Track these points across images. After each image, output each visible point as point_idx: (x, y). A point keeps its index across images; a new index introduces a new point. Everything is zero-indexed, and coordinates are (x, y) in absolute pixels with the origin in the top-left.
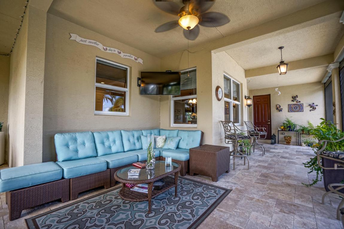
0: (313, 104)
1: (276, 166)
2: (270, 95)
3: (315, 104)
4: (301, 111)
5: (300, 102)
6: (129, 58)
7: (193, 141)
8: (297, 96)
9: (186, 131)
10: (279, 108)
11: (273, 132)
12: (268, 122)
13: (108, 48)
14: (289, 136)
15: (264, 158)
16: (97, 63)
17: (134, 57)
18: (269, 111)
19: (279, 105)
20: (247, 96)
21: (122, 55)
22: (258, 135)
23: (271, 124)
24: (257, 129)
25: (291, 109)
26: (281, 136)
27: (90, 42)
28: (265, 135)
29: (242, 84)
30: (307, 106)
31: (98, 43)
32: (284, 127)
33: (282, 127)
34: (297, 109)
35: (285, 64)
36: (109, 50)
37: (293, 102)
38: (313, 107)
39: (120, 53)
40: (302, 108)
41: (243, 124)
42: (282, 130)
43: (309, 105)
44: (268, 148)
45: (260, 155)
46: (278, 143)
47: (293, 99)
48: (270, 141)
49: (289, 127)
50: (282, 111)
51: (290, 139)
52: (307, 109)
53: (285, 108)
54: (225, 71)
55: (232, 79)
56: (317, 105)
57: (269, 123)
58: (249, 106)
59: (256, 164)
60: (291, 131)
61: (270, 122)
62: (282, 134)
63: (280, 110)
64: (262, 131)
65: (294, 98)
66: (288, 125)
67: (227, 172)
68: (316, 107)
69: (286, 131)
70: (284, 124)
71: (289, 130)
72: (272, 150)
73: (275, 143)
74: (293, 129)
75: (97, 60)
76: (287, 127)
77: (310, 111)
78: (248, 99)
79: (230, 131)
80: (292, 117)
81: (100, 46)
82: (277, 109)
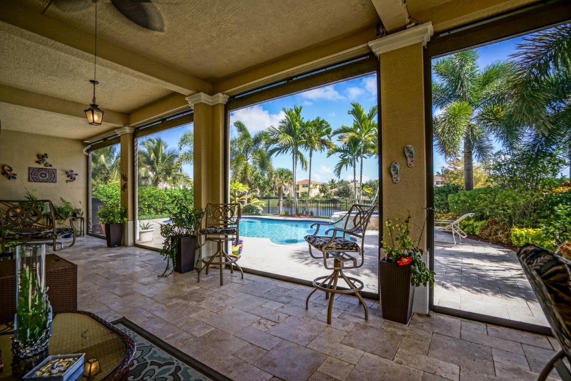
3: (74, 172)
4: (52, 182)
5: (51, 166)
8: (46, 155)
10: (8, 173)
19: (8, 166)
25: (34, 175)
30: (63, 174)
34: (45, 176)
37: (37, 164)
38: (71, 177)
40: (55, 177)
43: (66, 173)
47: (38, 160)
50: (14, 178)
52: (61, 178)
53: (22, 175)
56: (77, 174)
68: (76, 177)
77: (67, 182)
80: (35, 191)
82: (3, 174)
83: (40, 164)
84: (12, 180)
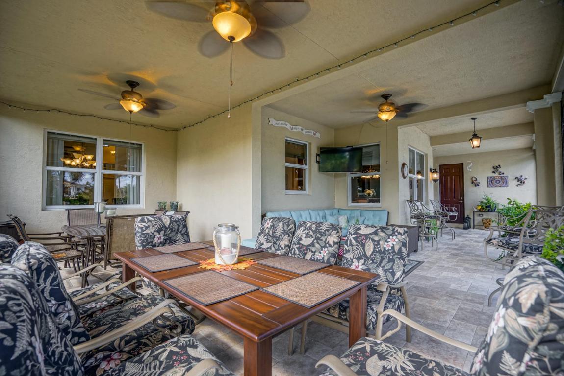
0: (521, 176)
1: (468, 248)
2: (462, 164)
3: (524, 177)
4: (504, 186)
5: (503, 174)
6: (309, 133)
7: (379, 221)
8: (499, 166)
9: (370, 210)
10: (475, 182)
11: (468, 213)
12: (461, 200)
13: (294, 127)
14: (488, 219)
15: (454, 242)
16: (286, 142)
17: (313, 132)
18: (462, 185)
19: (475, 177)
20: (432, 168)
21: (304, 132)
22: (447, 216)
23: (464, 203)
24: (446, 209)
25: (492, 182)
26: (478, 219)
27: (282, 124)
28: (455, 216)
29: (426, 155)
30: (514, 180)
31: (287, 123)
32: (482, 206)
33: (479, 207)
34: (499, 182)
35: (478, 137)
36: (295, 128)
37: (494, 173)
38: (521, 181)
39: (302, 130)
40: (507, 182)
41: (428, 203)
42: (479, 211)
43: (516, 178)
44: (460, 233)
45: (449, 239)
46: (474, 228)
47: (493, 170)
48: (462, 225)
49: (488, 207)
50: (479, 185)
51: (490, 222)
52: (513, 183)
53: (483, 182)
54: (410, 144)
55: (416, 151)
56: (526, 179)
57: (462, 202)
58: (435, 181)
59: (445, 247)
60: (492, 211)
61: (463, 200)
62: (479, 215)
63: (477, 185)
64: (451, 211)
65: (496, 169)
66: (487, 204)
67: (416, 251)
68: (526, 181)
69: (484, 212)
70: (481, 202)
71: (489, 211)
72: (463, 235)
73: (469, 227)
74: (493, 209)
75: (286, 140)
76: (486, 207)
77: (517, 185)
78: (433, 172)
79: (417, 210)
80: (492, 193)
81: (289, 126)
82: (472, 183)
83: (495, 173)
84: (477, 186)
